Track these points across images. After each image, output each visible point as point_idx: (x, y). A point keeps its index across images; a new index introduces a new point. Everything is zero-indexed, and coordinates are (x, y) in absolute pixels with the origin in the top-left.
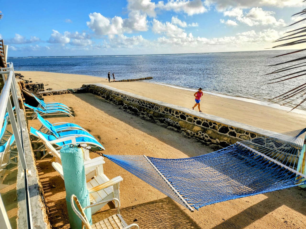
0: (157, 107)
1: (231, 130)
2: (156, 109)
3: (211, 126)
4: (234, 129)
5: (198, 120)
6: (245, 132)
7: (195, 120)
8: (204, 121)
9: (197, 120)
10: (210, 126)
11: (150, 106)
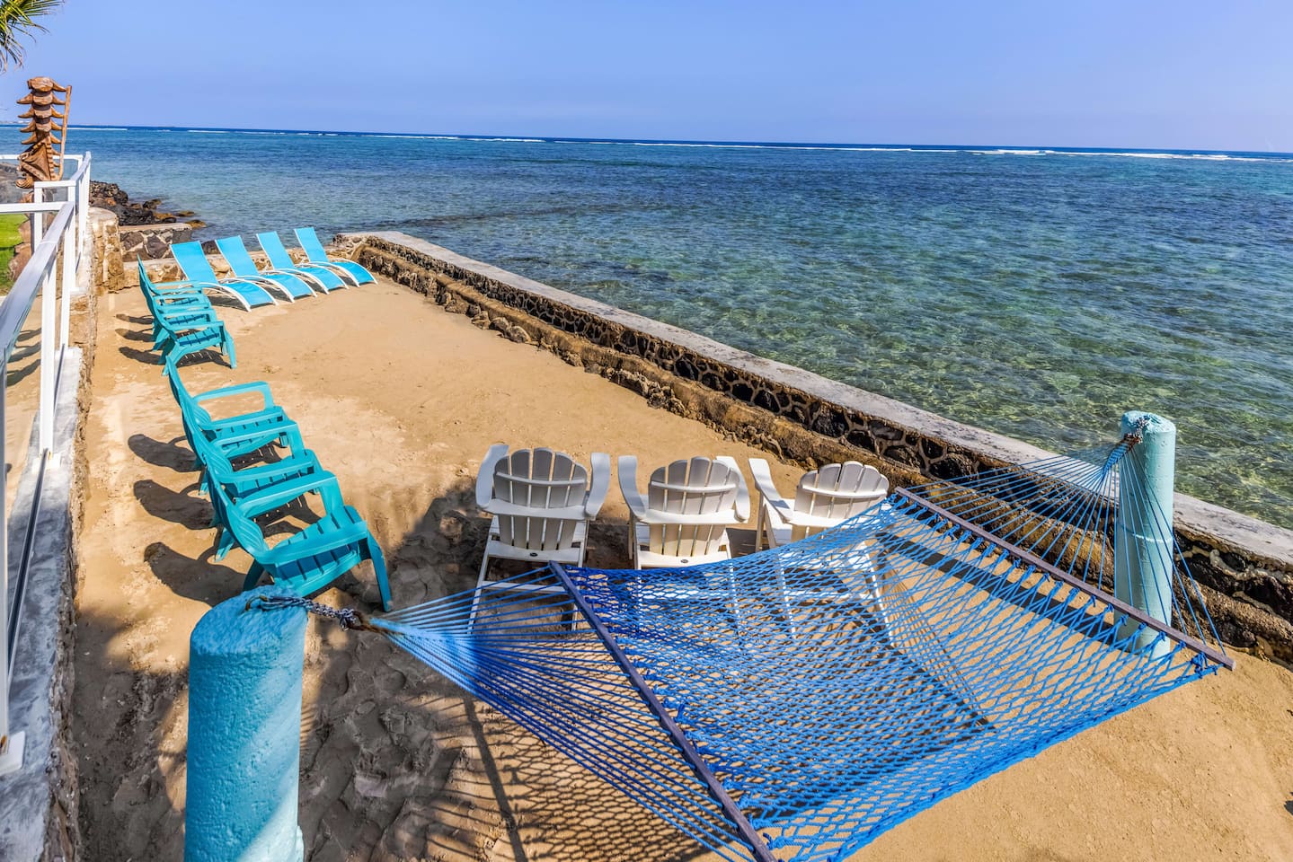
0: (594, 327)
1: (854, 426)
2: (593, 335)
3: (784, 409)
4: (865, 424)
5: (742, 381)
6: (904, 437)
7: (731, 384)
8: (759, 389)
9: (735, 382)
10: (782, 406)
11: (571, 323)
